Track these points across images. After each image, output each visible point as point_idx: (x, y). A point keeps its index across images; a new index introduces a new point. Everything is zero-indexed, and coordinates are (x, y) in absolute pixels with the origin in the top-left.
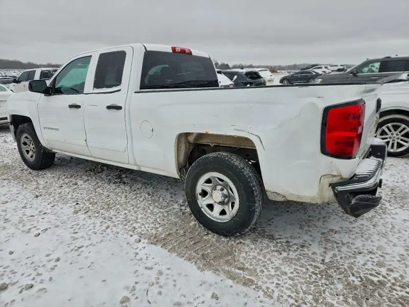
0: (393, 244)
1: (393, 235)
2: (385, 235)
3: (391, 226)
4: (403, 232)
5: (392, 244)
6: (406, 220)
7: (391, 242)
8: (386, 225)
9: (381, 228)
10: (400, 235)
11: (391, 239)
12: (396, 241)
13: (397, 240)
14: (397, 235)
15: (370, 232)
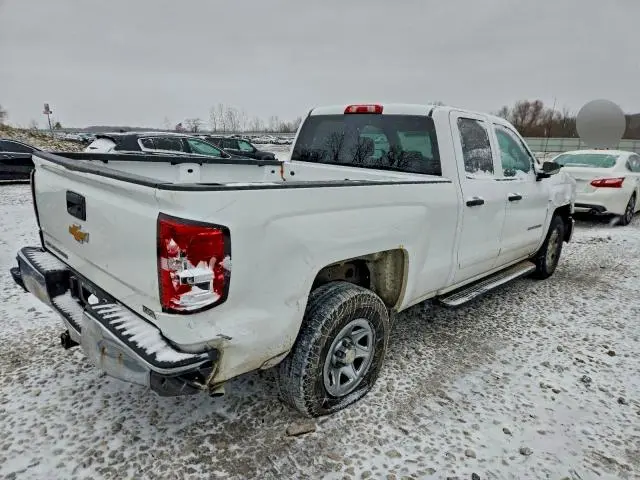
0: (26, 409)
1: (36, 420)
2: (47, 412)
3: (50, 432)
4: (24, 437)
5: (27, 407)
6: (35, 465)
7: (30, 410)
8: (58, 430)
9: (60, 419)
10: (25, 428)
11: (34, 412)
12: (26, 415)
13: (25, 417)
14: (30, 423)
15: (69, 403)
